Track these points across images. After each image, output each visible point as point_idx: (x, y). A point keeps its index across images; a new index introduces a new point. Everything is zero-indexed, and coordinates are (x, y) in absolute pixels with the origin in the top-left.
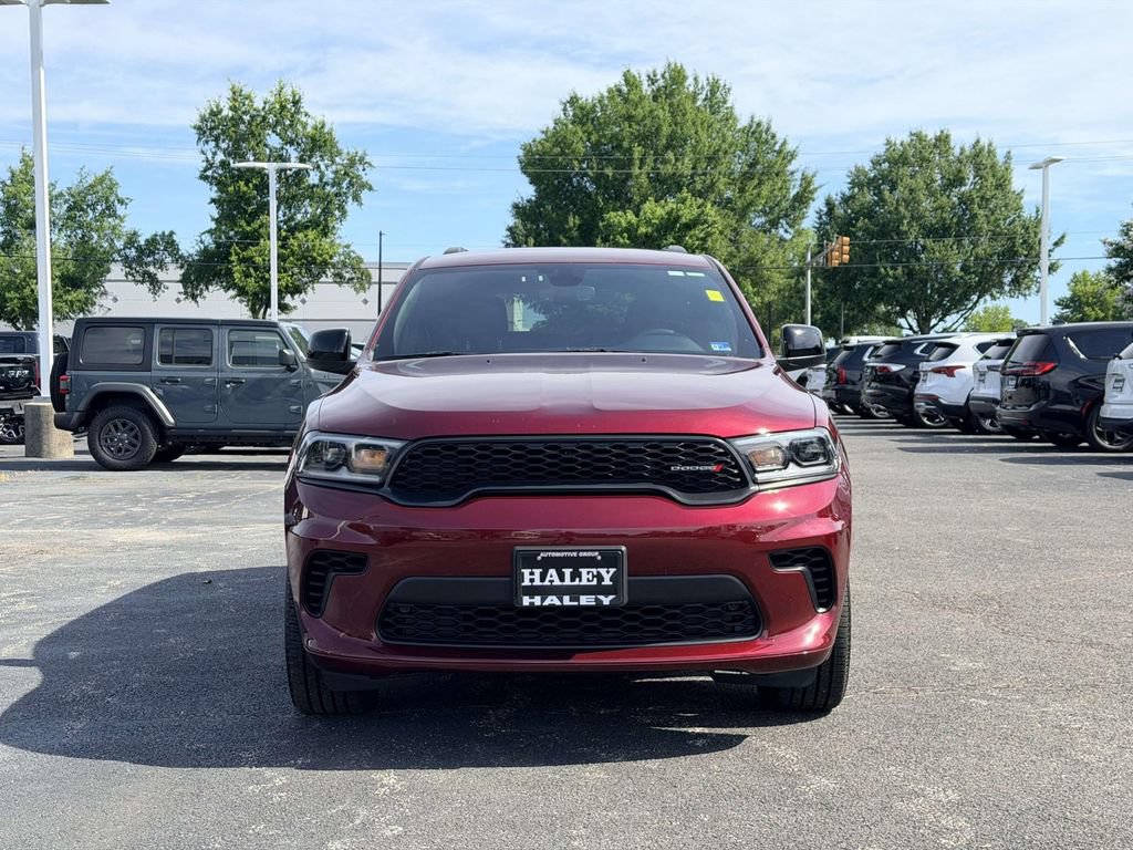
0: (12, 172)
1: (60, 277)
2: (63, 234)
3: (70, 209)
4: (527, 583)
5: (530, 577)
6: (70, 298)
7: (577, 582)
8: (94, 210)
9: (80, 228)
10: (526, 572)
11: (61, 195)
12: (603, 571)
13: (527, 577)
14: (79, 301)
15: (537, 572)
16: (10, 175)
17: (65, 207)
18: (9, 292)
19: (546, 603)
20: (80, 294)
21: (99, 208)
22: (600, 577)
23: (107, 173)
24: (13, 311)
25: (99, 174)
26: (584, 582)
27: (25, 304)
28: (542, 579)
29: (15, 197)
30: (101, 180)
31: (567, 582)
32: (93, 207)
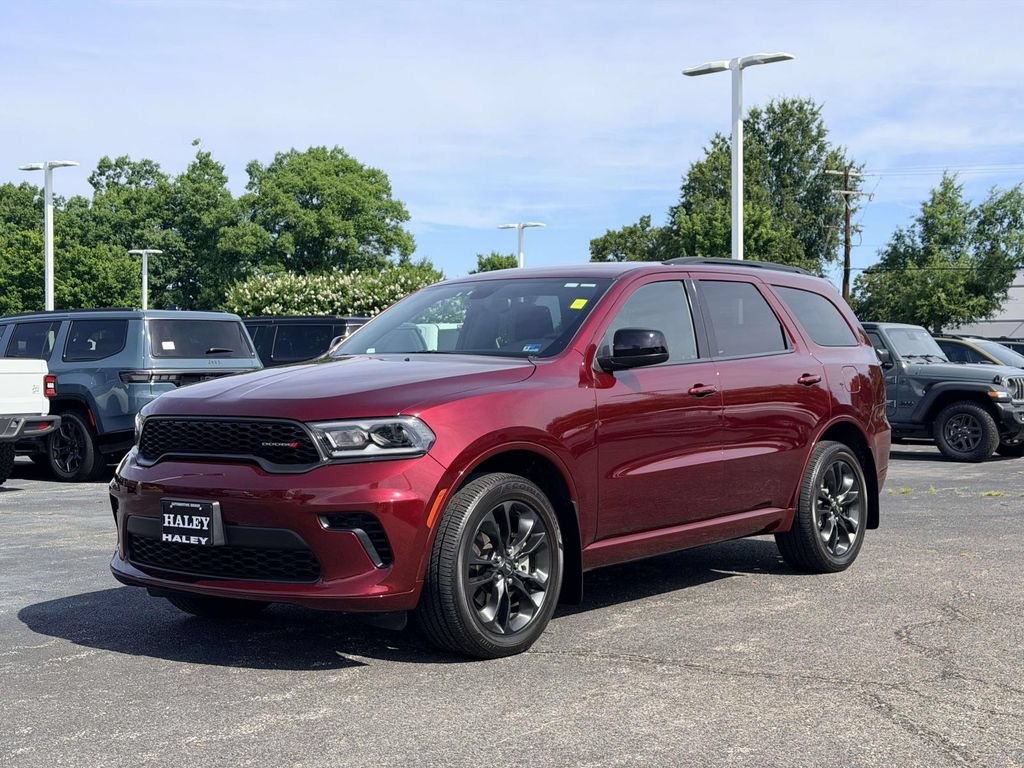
0: (934, 194)
1: (964, 285)
2: (972, 246)
3: (982, 223)
4: (166, 524)
5: (168, 520)
6: (971, 303)
7: (190, 527)
8: (1001, 223)
9: (988, 240)
10: (166, 516)
11: (974, 211)
12: (204, 519)
13: (167, 520)
14: (980, 306)
15: (172, 516)
16: (931, 197)
17: (976, 222)
18: (920, 300)
19: (174, 540)
20: (982, 300)
21: (1006, 221)
22: (201, 523)
23: (1016, 189)
24: (922, 316)
25: (1009, 190)
26: (194, 527)
27: (932, 310)
28: (174, 523)
29: (932, 217)
30: (1009, 196)
31: (186, 526)
32: (1000, 220)
